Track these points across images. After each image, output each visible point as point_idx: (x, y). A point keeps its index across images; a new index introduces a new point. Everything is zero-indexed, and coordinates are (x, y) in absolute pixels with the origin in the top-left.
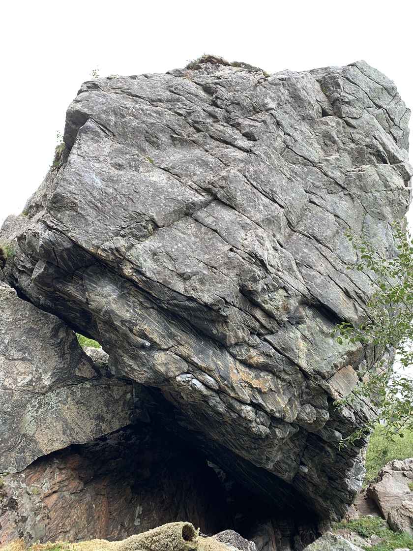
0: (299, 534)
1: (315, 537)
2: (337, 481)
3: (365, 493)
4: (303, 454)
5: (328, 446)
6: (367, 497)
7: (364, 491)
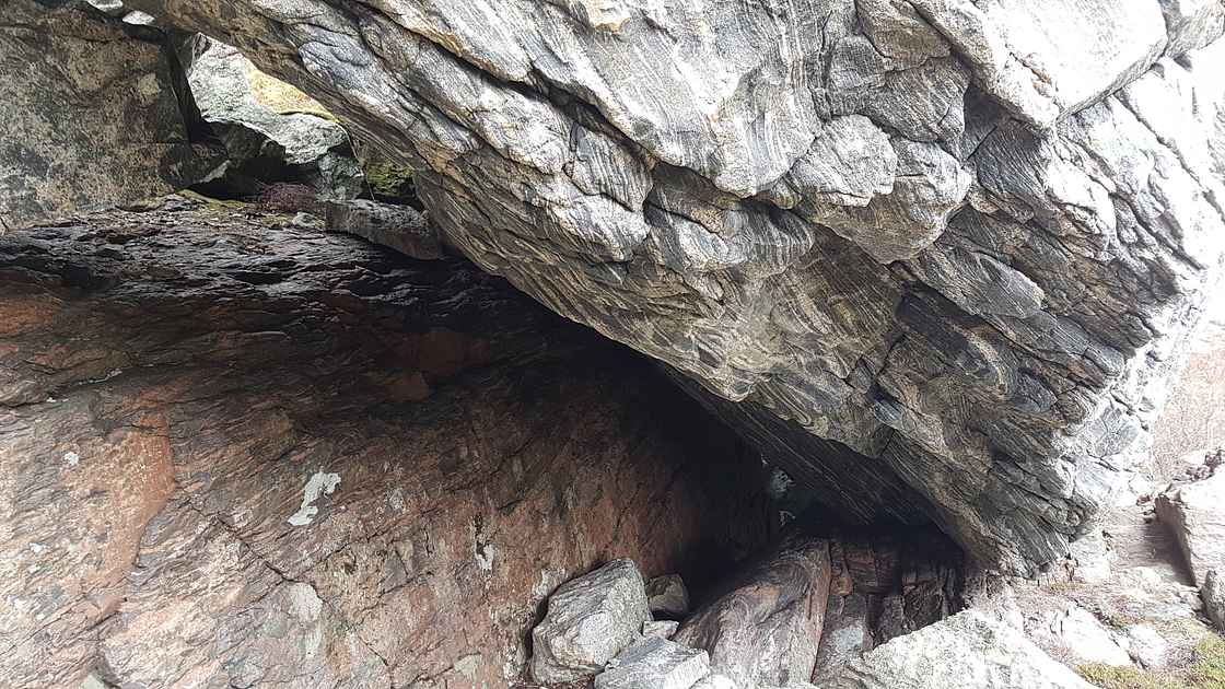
0: (901, 592)
1: (944, 609)
2: (1022, 465)
3: (1150, 506)
4: (886, 364)
5: (984, 336)
6: (1152, 516)
7: (1148, 499)
